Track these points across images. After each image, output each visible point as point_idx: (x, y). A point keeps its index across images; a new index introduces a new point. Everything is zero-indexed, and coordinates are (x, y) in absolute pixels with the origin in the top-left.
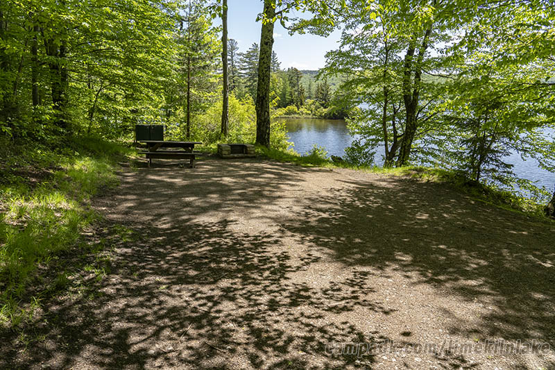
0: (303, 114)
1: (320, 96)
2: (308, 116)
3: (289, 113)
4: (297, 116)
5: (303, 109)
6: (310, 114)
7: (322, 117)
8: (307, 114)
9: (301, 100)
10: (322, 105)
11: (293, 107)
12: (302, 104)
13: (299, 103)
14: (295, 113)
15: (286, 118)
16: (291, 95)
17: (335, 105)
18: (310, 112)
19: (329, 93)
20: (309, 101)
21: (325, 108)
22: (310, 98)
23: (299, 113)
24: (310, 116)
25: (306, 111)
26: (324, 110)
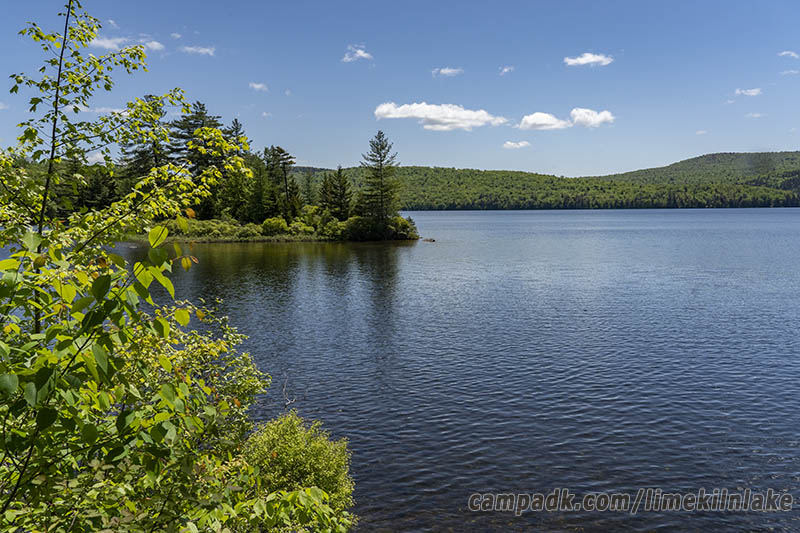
0: (298, 232)
1: (331, 197)
2: (309, 237)
3: (270, 231)
4: (286, 237)
5: (298, 224)
6: (311, 233)
7: (337, 239)
8: (305, 232)
9: (293, 207)
10: (335, 214)
11: (278, 221)
12: (295, 214)
13: (289, 213)
14: (283, 231)
15: (264, 241)
16: (273, 197)
17: (360, 214)
18: (312, 229)
19: (347, 192)
20: (311, 209)
21: (341, 220)
22: (310, 203)
23: (290, 232)
24: (314, 237)
25: (303, 227)
26: (339, 224)
